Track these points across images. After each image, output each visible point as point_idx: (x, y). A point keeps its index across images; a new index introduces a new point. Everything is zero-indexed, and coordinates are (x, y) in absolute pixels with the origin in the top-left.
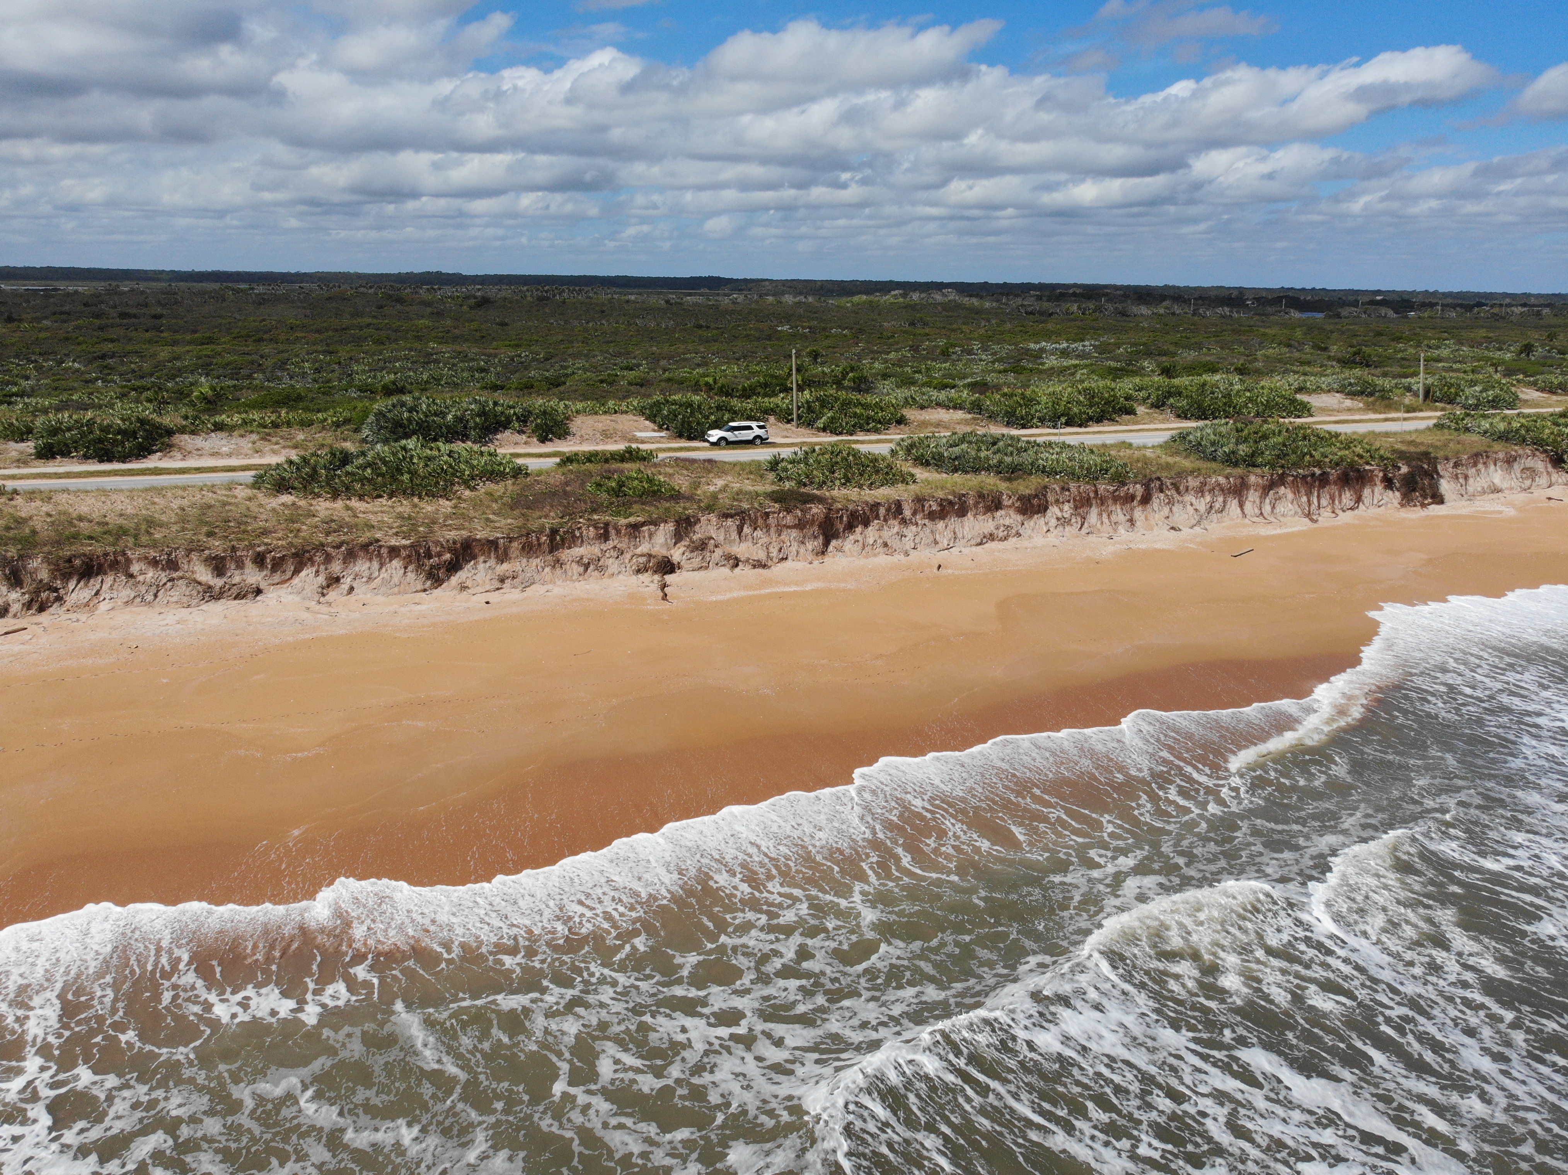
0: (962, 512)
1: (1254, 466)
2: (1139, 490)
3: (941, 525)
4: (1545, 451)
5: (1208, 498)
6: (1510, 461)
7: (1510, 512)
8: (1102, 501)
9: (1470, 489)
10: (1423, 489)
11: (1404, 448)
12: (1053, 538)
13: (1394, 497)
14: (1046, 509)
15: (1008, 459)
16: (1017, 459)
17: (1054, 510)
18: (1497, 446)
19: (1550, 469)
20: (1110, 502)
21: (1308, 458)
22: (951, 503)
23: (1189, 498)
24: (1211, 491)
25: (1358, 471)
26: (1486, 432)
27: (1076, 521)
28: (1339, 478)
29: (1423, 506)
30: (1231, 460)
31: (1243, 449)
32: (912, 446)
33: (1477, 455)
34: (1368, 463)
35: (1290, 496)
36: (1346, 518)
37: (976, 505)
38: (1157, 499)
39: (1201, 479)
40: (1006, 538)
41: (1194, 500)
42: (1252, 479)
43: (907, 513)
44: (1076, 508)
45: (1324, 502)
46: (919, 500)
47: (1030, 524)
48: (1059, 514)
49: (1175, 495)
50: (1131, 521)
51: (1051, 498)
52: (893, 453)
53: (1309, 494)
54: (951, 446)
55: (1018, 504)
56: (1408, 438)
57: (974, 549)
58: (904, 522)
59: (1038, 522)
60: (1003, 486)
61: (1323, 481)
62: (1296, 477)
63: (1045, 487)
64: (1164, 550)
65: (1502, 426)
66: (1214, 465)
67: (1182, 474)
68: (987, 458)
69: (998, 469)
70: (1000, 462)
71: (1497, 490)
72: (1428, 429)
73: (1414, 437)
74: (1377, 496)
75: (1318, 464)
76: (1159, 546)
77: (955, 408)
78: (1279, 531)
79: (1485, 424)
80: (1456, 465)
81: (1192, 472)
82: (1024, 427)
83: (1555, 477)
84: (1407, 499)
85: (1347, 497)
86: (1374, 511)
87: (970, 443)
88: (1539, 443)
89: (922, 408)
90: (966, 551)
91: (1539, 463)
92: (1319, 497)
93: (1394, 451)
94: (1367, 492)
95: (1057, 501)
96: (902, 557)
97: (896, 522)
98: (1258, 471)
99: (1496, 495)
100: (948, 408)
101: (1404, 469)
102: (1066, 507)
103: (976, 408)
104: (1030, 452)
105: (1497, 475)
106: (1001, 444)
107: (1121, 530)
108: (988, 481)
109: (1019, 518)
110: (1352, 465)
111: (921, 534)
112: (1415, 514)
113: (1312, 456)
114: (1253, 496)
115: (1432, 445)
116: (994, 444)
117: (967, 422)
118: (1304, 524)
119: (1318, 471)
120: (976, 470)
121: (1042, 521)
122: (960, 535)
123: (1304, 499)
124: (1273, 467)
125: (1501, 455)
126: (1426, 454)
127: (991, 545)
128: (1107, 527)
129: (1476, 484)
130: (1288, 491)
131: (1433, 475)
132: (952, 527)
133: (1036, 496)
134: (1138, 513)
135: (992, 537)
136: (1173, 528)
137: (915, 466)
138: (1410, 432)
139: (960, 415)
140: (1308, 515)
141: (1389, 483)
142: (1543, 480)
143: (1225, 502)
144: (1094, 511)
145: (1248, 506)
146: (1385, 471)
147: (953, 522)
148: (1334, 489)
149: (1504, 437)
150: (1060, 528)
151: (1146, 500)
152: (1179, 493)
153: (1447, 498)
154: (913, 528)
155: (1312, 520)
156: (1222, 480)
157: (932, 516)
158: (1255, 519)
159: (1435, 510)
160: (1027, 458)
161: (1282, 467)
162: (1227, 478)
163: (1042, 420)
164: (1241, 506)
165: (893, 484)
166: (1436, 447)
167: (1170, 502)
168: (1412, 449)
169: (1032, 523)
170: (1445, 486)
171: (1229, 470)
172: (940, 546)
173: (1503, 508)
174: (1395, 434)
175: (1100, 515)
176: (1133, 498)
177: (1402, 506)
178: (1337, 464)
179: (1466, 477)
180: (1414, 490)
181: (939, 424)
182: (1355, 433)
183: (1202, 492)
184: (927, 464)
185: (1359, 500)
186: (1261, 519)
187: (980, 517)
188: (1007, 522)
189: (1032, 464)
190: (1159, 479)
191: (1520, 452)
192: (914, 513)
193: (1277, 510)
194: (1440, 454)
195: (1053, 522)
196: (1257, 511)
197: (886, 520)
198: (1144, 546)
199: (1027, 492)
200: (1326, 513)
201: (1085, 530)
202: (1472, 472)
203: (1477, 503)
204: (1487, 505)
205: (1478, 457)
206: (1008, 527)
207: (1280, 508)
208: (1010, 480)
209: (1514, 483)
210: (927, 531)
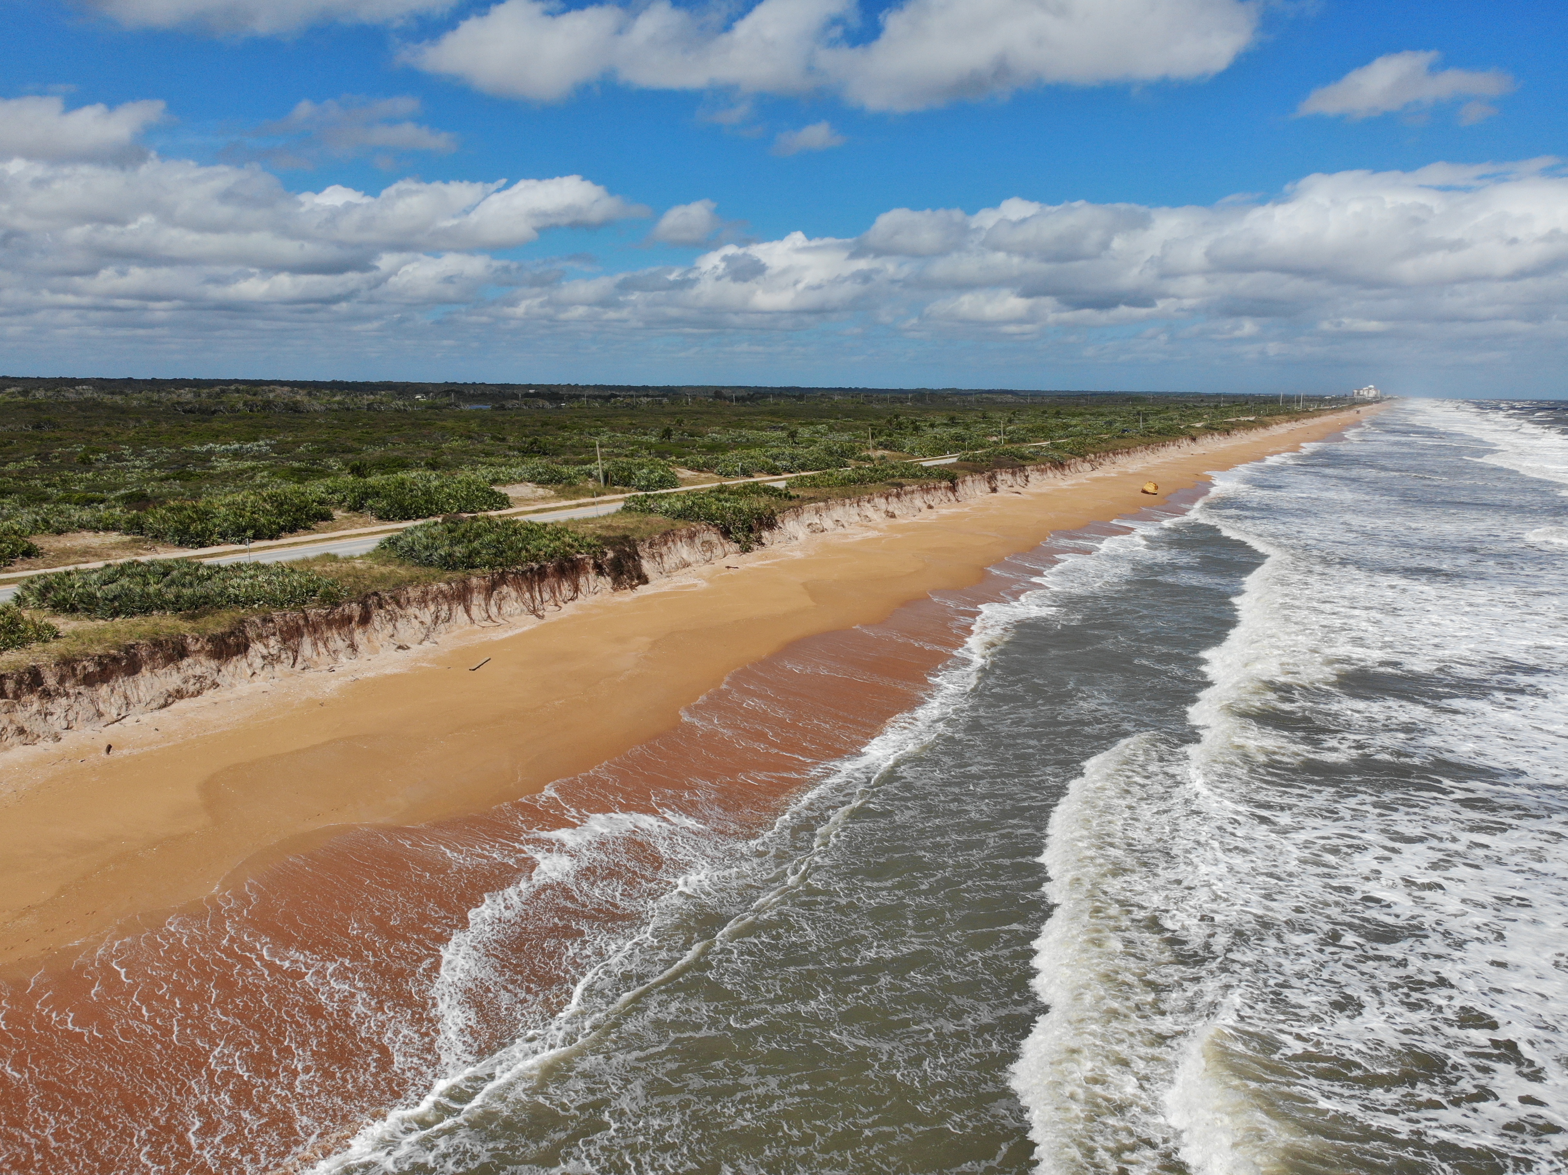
0: (133, 668)
1: (473, 567)
2: (355, 609)
3: (104, 690)
4: (716, 525)
5: (432, 608)
6: (692, 536)
7: (703, 584)
8: (315, 628)
9: (666, 566)
10: (629, 571)
11: (604, 533)
12: (261, 682)
13: (606, 582)
14: (247, 647)
15: (187, 592)
16: (199, 590)
17: (257, 648)
18: (679, 524)
19: (722, 541)
20: (324, 627)
21: (524, 553)
22: (115, 659)
23: (412, 610)
24: (434, 599)
25: (571, 561)
26: (667, 511)
27: (287, 657)
28: (556, 570)
29: (632, 587)
30: (449, 563)
31: (459, 551)
32: (47, 588)
33: (666, 534)
34: (578, 552)
35: (514, 594)
36: (569, 609)
37: (152, 656)
38: (378, 617)
39: (421, 588)
40: (199, 693)
41: (417, 612)
42: (474, 581)
43: (51, 682)
44: (284, 641)
45: (546, 596)
46: (67, 663)
47: (229, 668)
48: (265, 652)
49: (397, 610)
50: (353, 647)
51: (251, 633)
52: (20, 600)
53: (531, 590)
54: (105, 583)
55: (209, 647)
56: (604, 523)
57: (157, 713)
58: (47, 695)
59: (238, 666)
60: (185, 627)
61: (541, 574)
62: (516, 574)
63: (242, 622)
64: (395, 676)
65: (679, 505)
66: (433, 570)
67: (401, 585)
68: (159, 593)
69: (176, 606)
70: (178, 597)
71: (687, 565)
72: (617, 511)
73: (609, 521)
74: (592, 584)
75: (535, 558)
76: (389, 671)
77: (106, 529)
78: (510, 633)
79: (665, 504)
80: (651, 546)
81: (411, 581)
82: (202, 545)
83: (727, 546)
84: (618, 584)
85: (566, 588)
86: (591, 599)
87: (132, 576)
88: (710, 518)
89: (59, 532)
90: (146, 718)
91: (713, 536)
92: (540, 592)
93: (599, 537)
94: (582, 580)
95: (260, 637)
96: (50, 744)
97: (34, 698)
98: (478, 572)
99: (687, 570)
100: (96, 530)
101: (610, 555)
102: (272, 642)
103: (136, 527)
104: (216, 579)
105: (683, 551)
106: (175, 573)
107: (343, 658)
108: (164, 622)
109: (213, 664)
110: (566, 557)
111: (76, 707)
112: (627, 597)
113: (527, 550)
114: (477, 599)
115: (625, 528)
116: (165, 574)
117: (125, 546)
118: (530, 623)
119: (535, 566)
120: (146, 610)
121: (243, 663)
122: (134, 700)
123: (527, 595)
124: (492, 567)
125: (684, 532)
126: (626, 537)
127: (179, 705)
128: (325, 658)
129: (670, 561)
130: (511, 589)
131: (634, 556)
132: (119, 691)
133: (232, 633)
134: (359, 636)
135: (179, 694)
136: (400, 647)
137: (55, 614)
138: (604, 517)
139: (114, 537)
140: (534, 612)
141: (599, 570)
142: (718, 551)
143: (450, 609)
144: (307, 641)
145: (475, 611)
146: (595, 558)
147: (123, 684)
148: (552, 580)
149: (683, 515)
150: (268, 668)
151: (365, 620)
152: (400, 607)
153: (649, 577)
154: (63, 701)
155: (538, 616)
156: (444, 586)
157: (89, 680)
158: (484, 624)
159: (643, 590)
160: (213, 586)
161: (501, 565)
162: (449, 583)
163: (223, 535)
164: (467, 611)
165: (22, 645)
166: (631, 530)
167: (393, 619)
168: (612, 534)
169: (231, 667)
170: (647, 566)
171: (448, 575)
172: (107, 718)
173: (696, 581)
174: (593, 519)
175: (315, 644)
176: (350, 619)
177: (615, 590)
178: (552, 556)
179: (661, 556)
180: (622, 573)
181: (87, 553)
182: (558, 522)
183: (425, 602)
184: (73, 609)
185: (576, 589)
186: (488, 623)
187: (160, 672)
188: (198, 671)
189: (221, 595)
190: (376, 594)
191: (698, 527)
192: (62, 681)
193: (503, 611)
194: (636, 536)
195: (258, 662)
196: (485, 615)
197: (17, 697)
198: (371, 674)
199: (219, 630)
200: (550, 607)
201: (298, 666)
202: (664, 549)
203: (675, 579)
204: (683, 580)
205: (667, 535)
206: (199, 678)
207: (506, 608)
208: (193, 617)
209: (699, 556)
210: (85, 701)
